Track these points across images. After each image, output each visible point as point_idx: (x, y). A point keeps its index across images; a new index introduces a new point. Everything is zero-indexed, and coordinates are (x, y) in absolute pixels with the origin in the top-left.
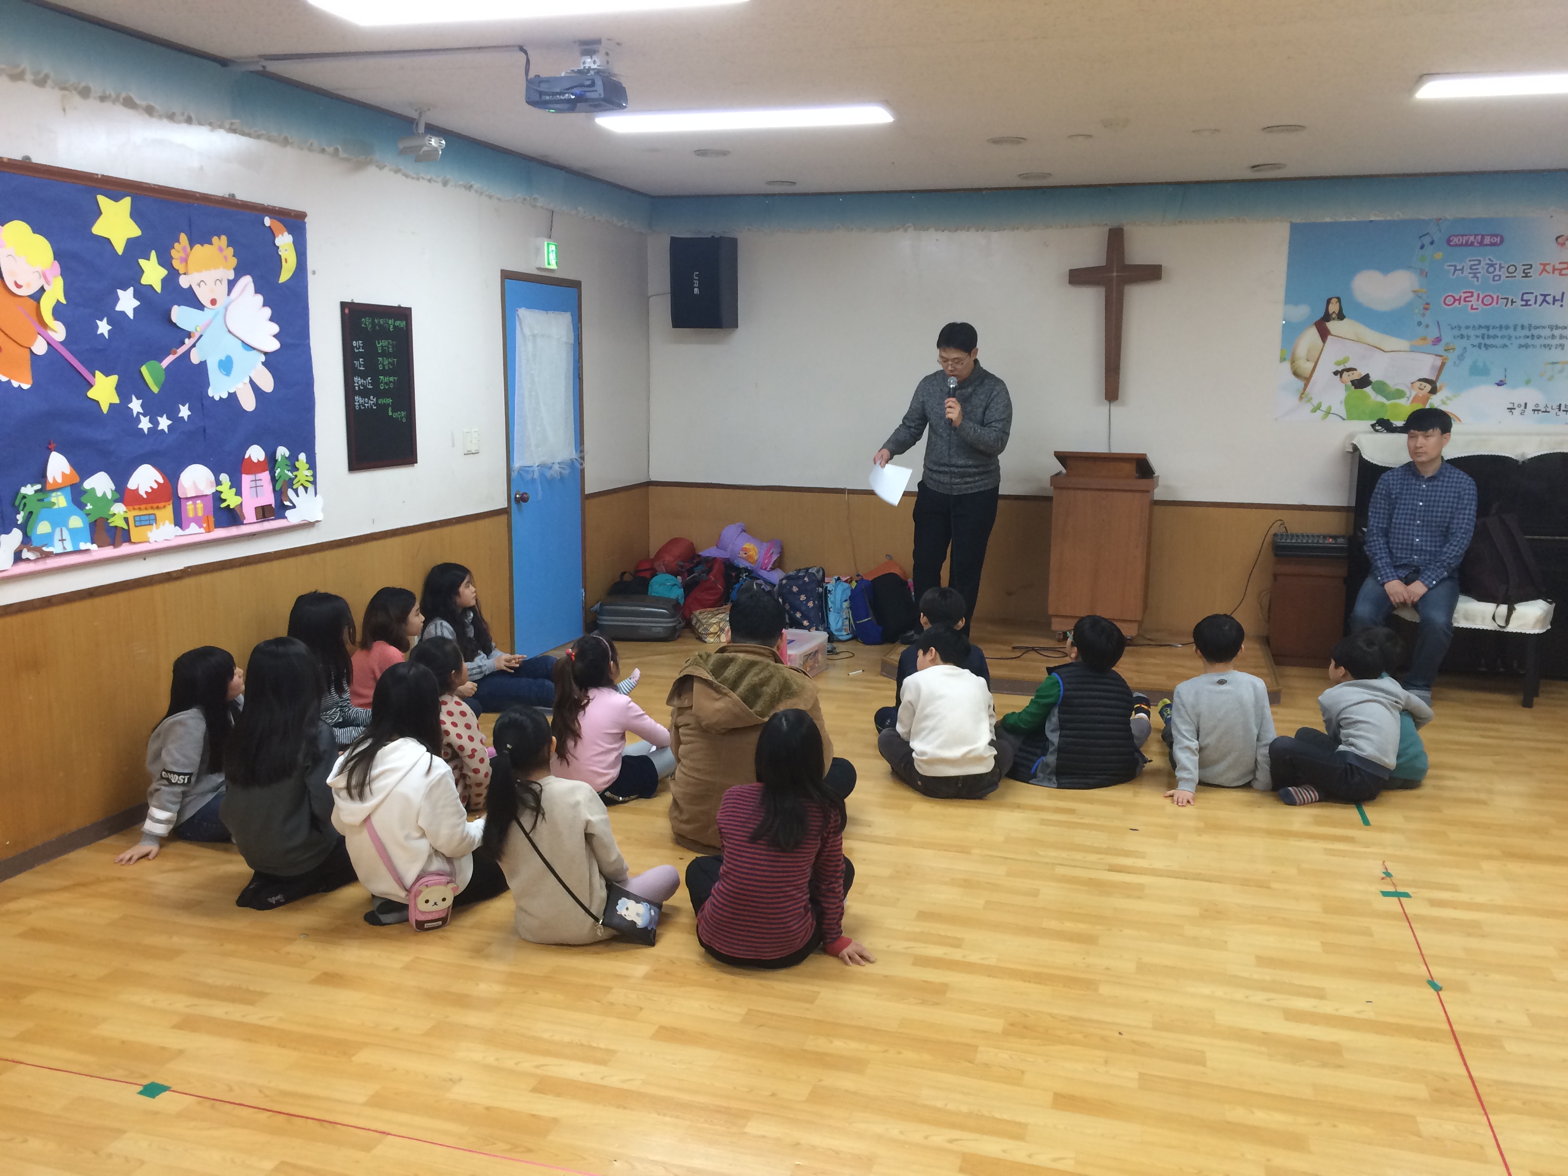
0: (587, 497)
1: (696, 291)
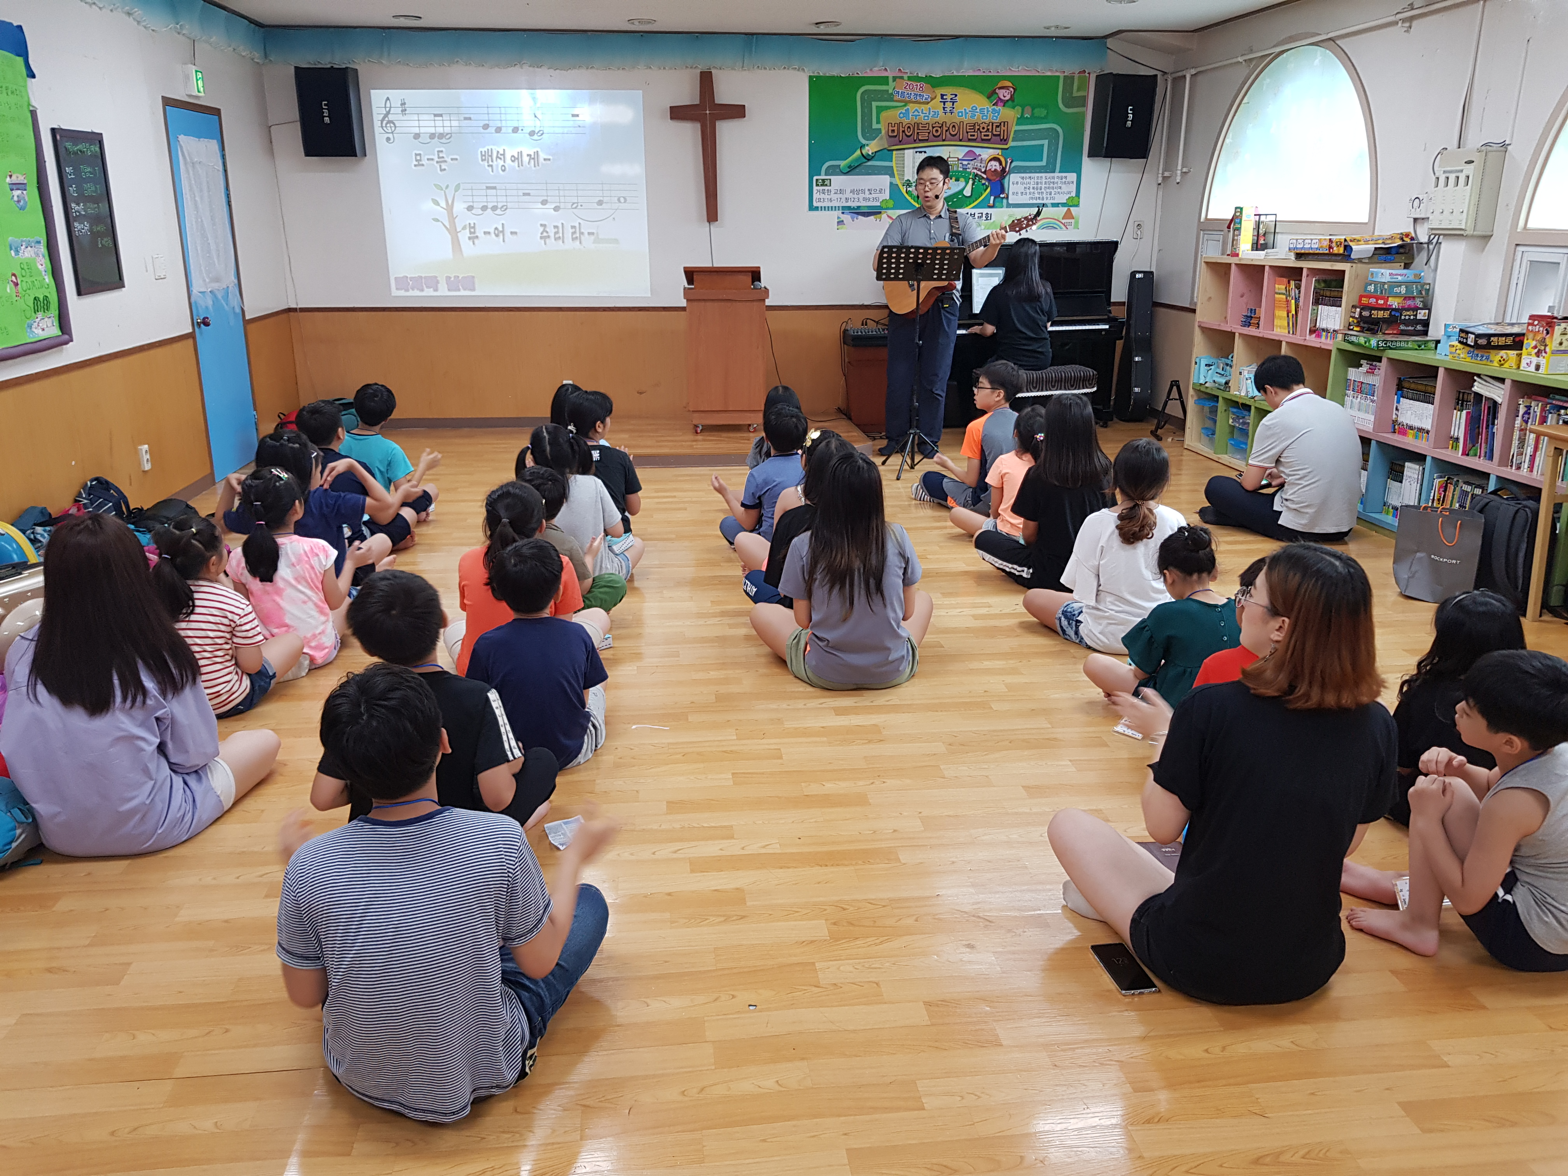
0: (247, 323)
1: (327, 120)
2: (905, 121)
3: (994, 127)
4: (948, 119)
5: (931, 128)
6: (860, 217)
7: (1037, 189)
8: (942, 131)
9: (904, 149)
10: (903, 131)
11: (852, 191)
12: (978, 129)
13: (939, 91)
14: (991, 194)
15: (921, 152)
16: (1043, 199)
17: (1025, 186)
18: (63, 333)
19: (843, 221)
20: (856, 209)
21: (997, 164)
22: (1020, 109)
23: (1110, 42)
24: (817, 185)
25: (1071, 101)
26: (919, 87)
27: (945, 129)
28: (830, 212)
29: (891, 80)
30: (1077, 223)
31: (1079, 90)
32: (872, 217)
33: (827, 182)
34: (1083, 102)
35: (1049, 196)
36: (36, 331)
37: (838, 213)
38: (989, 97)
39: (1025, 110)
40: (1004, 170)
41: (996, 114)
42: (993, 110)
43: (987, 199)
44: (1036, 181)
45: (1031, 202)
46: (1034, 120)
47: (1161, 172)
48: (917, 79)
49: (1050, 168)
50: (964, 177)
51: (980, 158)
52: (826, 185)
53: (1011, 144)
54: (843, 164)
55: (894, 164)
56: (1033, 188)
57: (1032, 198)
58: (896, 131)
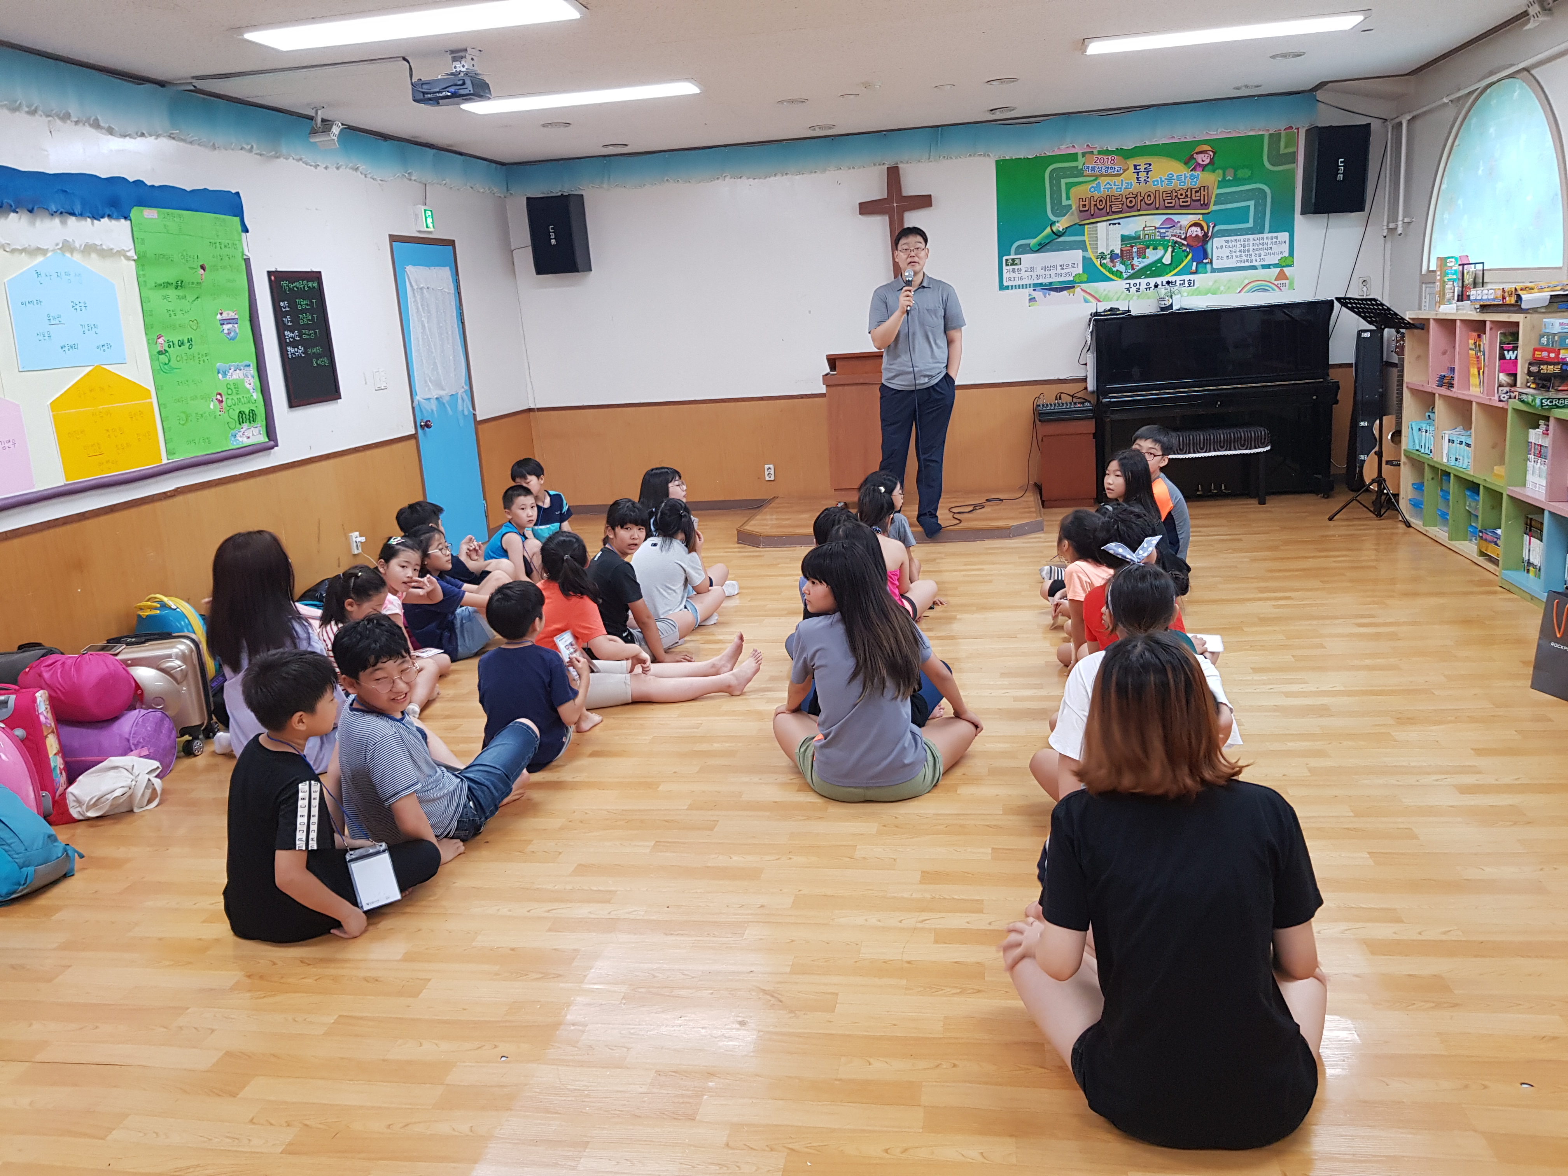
0: (478, 423)
1: (553, 242)
2: (1097, 195)
3: (1193, 192)
4: (1143, 189)
5: (1124, 199)
6: (1052, 293)
7: (1244, 252)
8: (1136, 202)
9: (1097, 222)
10: (1095, 205)
11: (1044, 268)
12: (1176, 196)
13: (1131, 163)
14: (1193, 260)
15: (1114, 224)
16: (1251, 261)
17: (1231, 249)
18: (270, 440)
19: (1034, 298)
20: (1047, 285)
21: (1199, 229)
22: (1220, 172)
23: (1320, 95)
24: (1007, 265)
25: (1278, 158)
26: (1110, 160)
27: (1140, 198)
28: (1021, 290)
29: (1080, 156)
30: (1291, 284)
31: (1286, 147)
32: (1065, 292)
33: (1017, 262)
34: (1292, 158)
35: (1258, 258)
36: (240, 439)
37: (1030, 290)
38: (1186, 163)
39: (1227, 172)
40: (1206, 235)
41: (1195, 180)
42: (1191, 176)
43: (1189, 265)
44: (1242, 243)
45: (1238, 265)
46: (1237, 181)
47: (1385, 223)
48: (1107, 152)
49: (1258, 229)
50: (1163, 245)
51: (1179, 224)
52: (1016, 264)
53: (1212, 208)
54: (1033, 242)
55: (1086, 238)
56: (1240, 251)
57: (1239, 261)
58: (1087, 206)
